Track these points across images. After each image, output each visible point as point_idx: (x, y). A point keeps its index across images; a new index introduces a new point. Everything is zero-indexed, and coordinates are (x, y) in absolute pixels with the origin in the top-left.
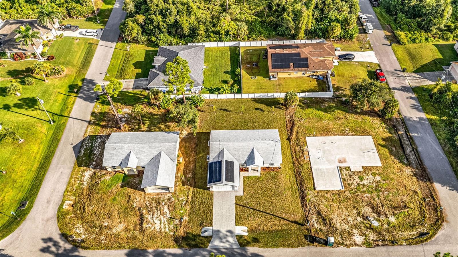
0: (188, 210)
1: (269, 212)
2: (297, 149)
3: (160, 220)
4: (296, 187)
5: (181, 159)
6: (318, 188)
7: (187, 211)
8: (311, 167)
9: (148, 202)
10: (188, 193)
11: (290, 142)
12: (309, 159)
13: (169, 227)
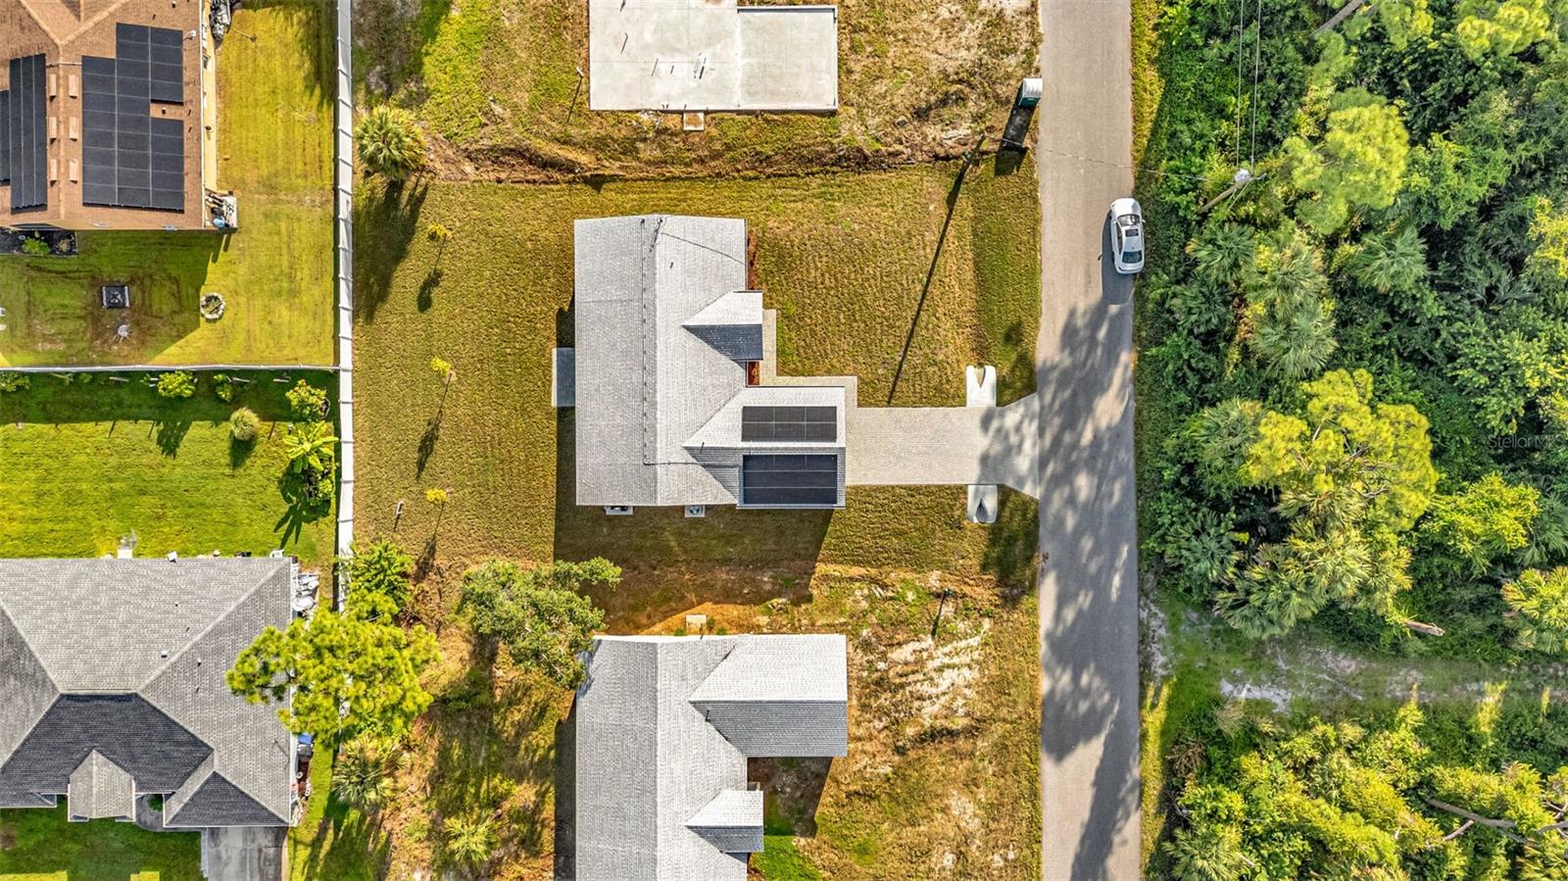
0: (902, 575)
1: (919, 287)
2: (649, 152)
3: (940, 670)
6: (828, 100)
7: (909, 576)
8: (739, 112)
9: (876, 722)
10: (840, 580)
11: (613, 178)
12: (701, 116)
13: (966, 636)
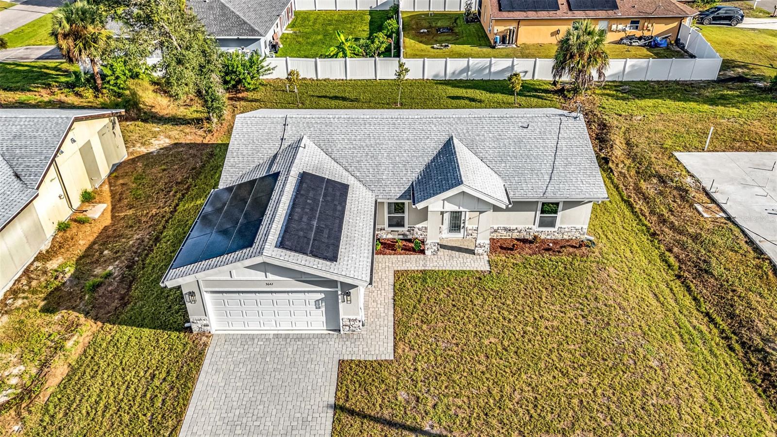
2: (649, 187)
4: (704, 328)
5: (99, 212)
8: (750, 242)
12: (723, 215)
